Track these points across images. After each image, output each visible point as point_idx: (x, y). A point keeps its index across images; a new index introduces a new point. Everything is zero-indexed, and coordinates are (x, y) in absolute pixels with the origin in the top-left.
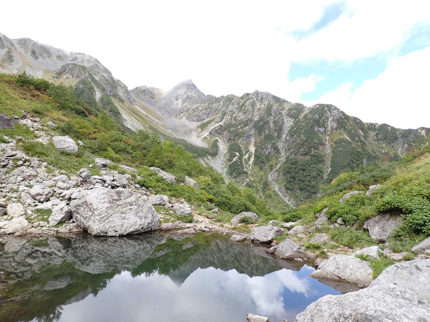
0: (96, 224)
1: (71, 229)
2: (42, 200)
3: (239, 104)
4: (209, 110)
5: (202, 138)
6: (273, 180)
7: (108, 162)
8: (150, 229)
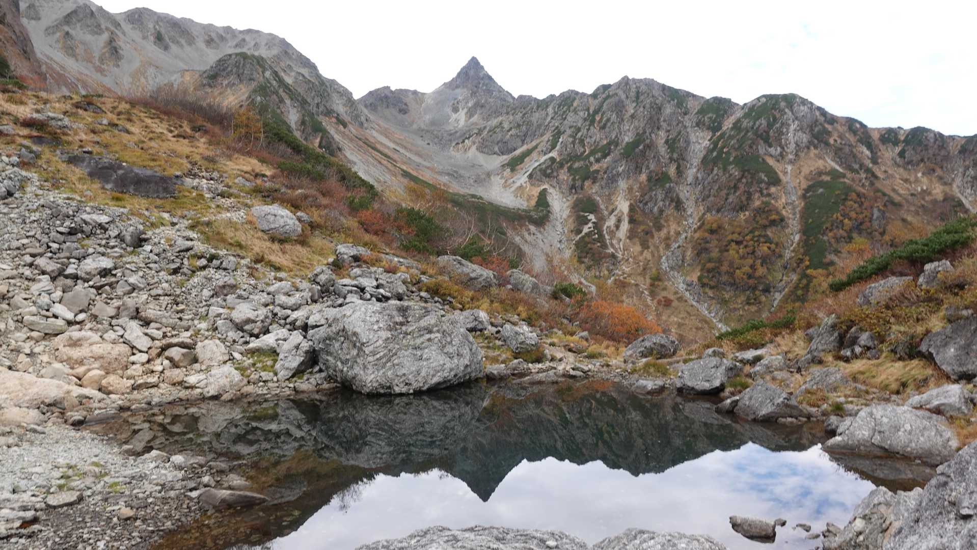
0: (370, 372)
1: (318, 384)
2: (256, 331)
3: (588, 110)
4: (524, 128)
5: (513, 189)
6: (672, 268)
7: (362, 251)
8: (467, 377)
